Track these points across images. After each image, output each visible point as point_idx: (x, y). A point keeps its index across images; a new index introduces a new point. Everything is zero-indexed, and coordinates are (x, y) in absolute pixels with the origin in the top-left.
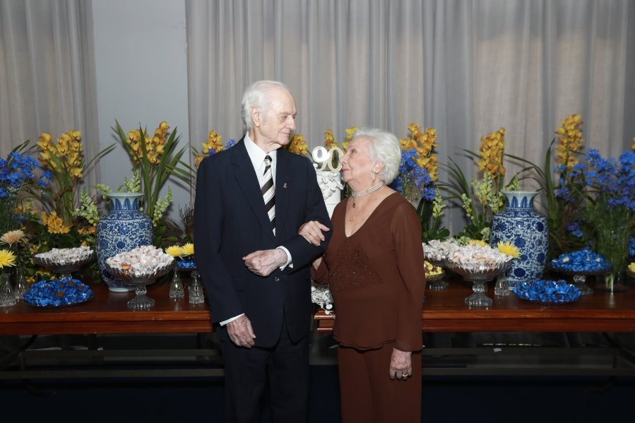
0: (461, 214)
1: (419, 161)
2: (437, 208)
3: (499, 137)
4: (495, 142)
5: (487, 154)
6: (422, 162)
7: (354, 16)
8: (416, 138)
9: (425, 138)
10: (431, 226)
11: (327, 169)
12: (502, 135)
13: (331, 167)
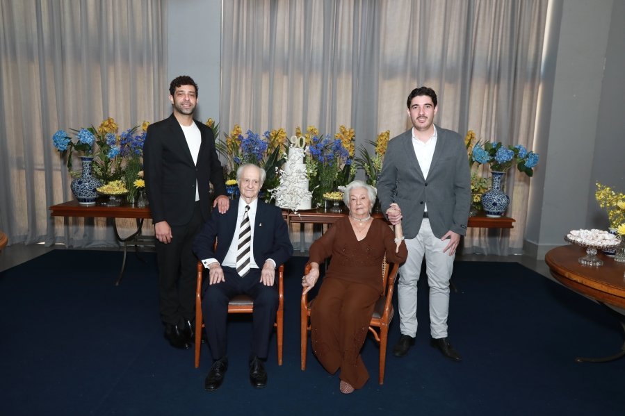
0: (364, 172)
1: (345, 145)
2: (353, 170)
3: (386, 135)
4: (384, 137)
5: (380, 143)
6: (346, 146)
7: (315, 62)
8: (343, 133)
9: (348, 134)
10: (350, 179)
11: (297, 147)
12: (388, 134)
13: (299, 145)
